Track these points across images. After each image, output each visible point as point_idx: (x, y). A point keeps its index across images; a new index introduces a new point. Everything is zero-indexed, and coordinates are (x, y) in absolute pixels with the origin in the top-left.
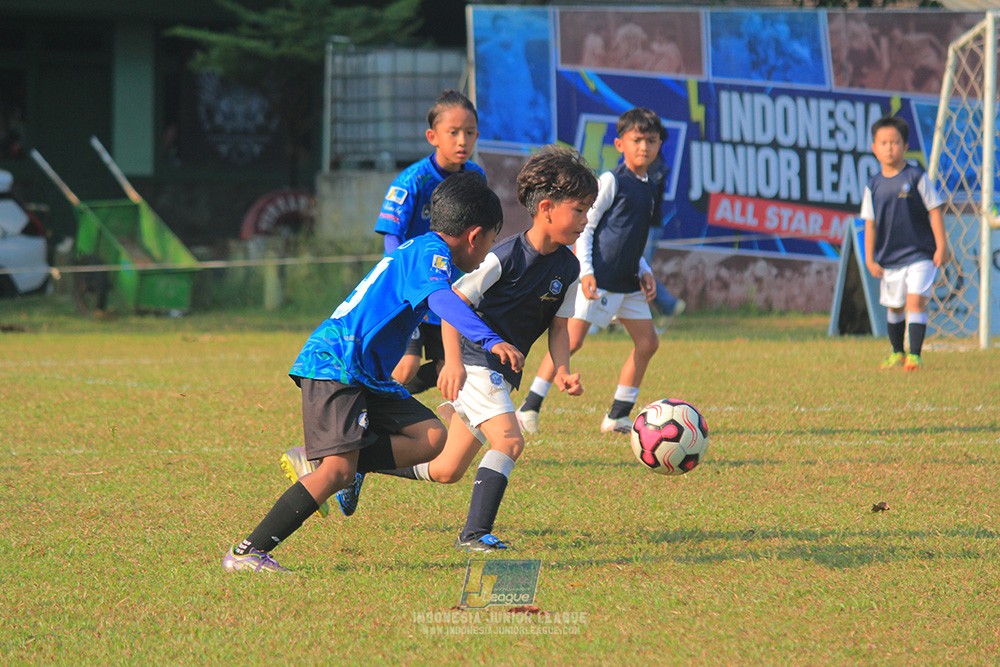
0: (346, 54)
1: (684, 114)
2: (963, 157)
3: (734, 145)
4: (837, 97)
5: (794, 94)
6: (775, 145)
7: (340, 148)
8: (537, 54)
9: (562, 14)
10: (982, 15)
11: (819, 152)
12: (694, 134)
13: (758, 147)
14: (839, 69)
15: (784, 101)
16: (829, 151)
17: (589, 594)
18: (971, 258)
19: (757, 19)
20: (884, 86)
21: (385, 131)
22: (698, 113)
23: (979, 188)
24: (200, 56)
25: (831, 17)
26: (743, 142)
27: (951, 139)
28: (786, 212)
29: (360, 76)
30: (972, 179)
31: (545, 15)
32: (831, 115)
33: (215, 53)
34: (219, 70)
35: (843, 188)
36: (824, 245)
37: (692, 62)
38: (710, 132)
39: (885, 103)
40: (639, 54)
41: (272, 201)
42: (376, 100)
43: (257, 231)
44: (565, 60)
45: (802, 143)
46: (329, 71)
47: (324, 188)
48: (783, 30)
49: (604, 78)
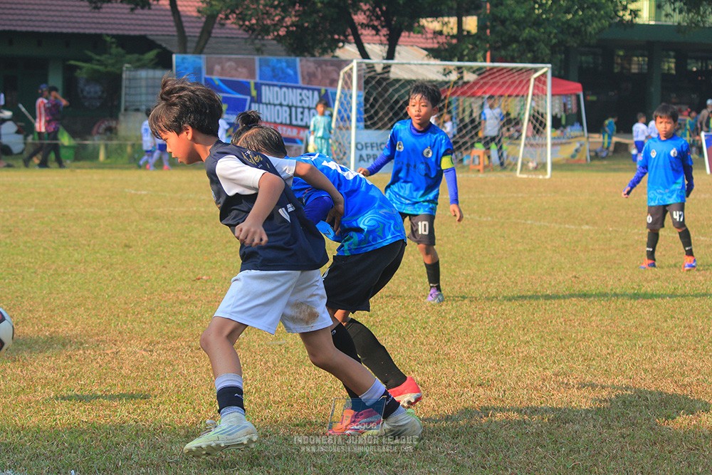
0: (130, 71)
1: (248, 93)
2: (346, 110)
3: (267, 104)
4: (303, 88)
5: (288, 87)
6: (281, 105)
7: (127, 104)
8: (197, 71)
9: (207, 58)
10: (351, 61)
11: (296, 107)
12: (253, 100)
13: (275, 105)
14: (303, 78)
15: (284, 89)
16: (300, 107)
17: (211, 262)
18: (348, 145)
19: (275, 61)
20: (319, 85)
21: (144, 98)
22: (254, 93)
23: (351, 121)
24: (79, 71)
25: (301, 61)
26: (270, 104)
27: (341, 104)
28: (285, 128)
29: (135, 79)
30: (349, 118)
31: (200, 58)
32: (301, 94)
33: (84, 70)
34: (85, 76)
35: (305, 120)
36: (298, 140)
37: (252, 75)
38: (258, 100)
39: (319, 91)
40: (233, 72)
41: (103, 122)
42: (140, 87)
43: (98, 133)
44: (208, 73)
45: (290, 104)
46: (124, 76)
47: (121, 118)
48: (284, 65)
49: (222, 81)
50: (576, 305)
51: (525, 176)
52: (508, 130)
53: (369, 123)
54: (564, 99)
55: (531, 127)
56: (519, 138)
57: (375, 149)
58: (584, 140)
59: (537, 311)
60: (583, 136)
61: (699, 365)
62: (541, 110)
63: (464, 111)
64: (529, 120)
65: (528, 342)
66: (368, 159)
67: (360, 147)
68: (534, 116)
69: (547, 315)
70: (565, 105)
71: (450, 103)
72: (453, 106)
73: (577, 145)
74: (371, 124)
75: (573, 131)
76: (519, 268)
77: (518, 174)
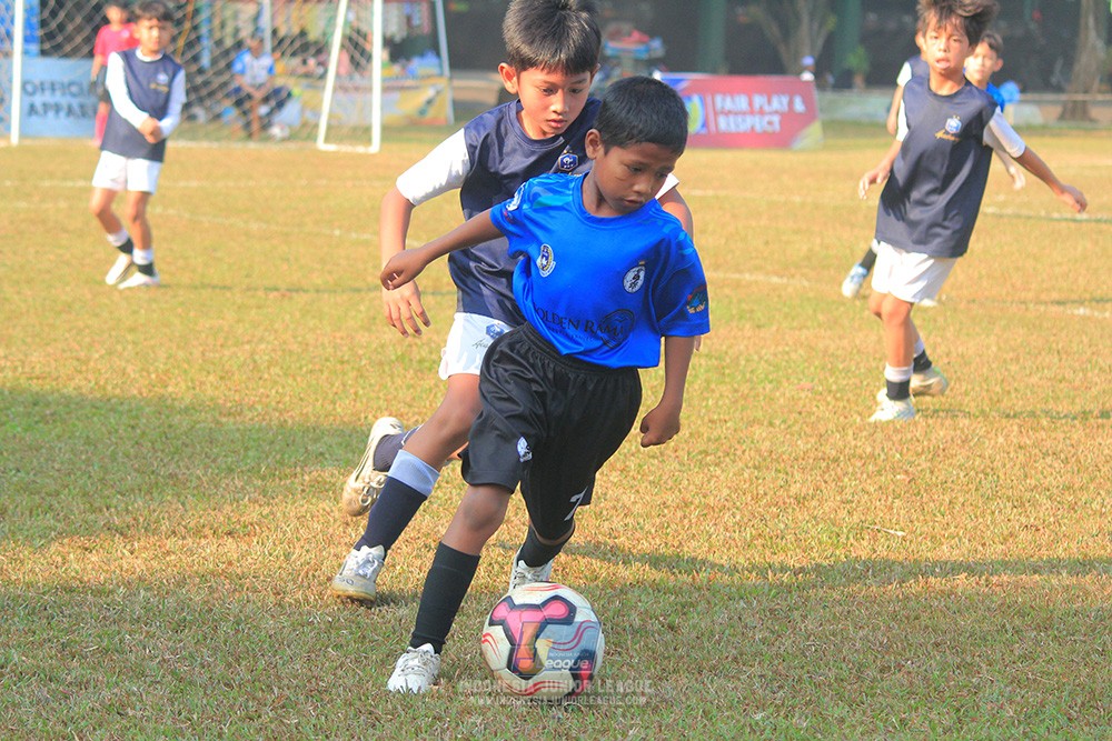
50: (412, 386)
51: (332, 147)
52: (304, 62)
53: (47, 46)
54: (406, 8)
55: (346, 58)
56: (323, 77)
57: (58, 93)
58: (443, 83)
59: (340, 398)
60: (441, 75)
61: (628, 498)
62: (364, 28)
63: (223, 25)
64: (343, 46)
65: (322, 454)
66: (46, 112)
67: (29, 88)
68: (350, 39)
69: (359, 404)
70: (409, 19)
71: (196, 12)
72: (204, 15)
73: (430, 93)
74: (52, 47)
75: (422, 66)
76: (313, 317)
77: (321, 145)
